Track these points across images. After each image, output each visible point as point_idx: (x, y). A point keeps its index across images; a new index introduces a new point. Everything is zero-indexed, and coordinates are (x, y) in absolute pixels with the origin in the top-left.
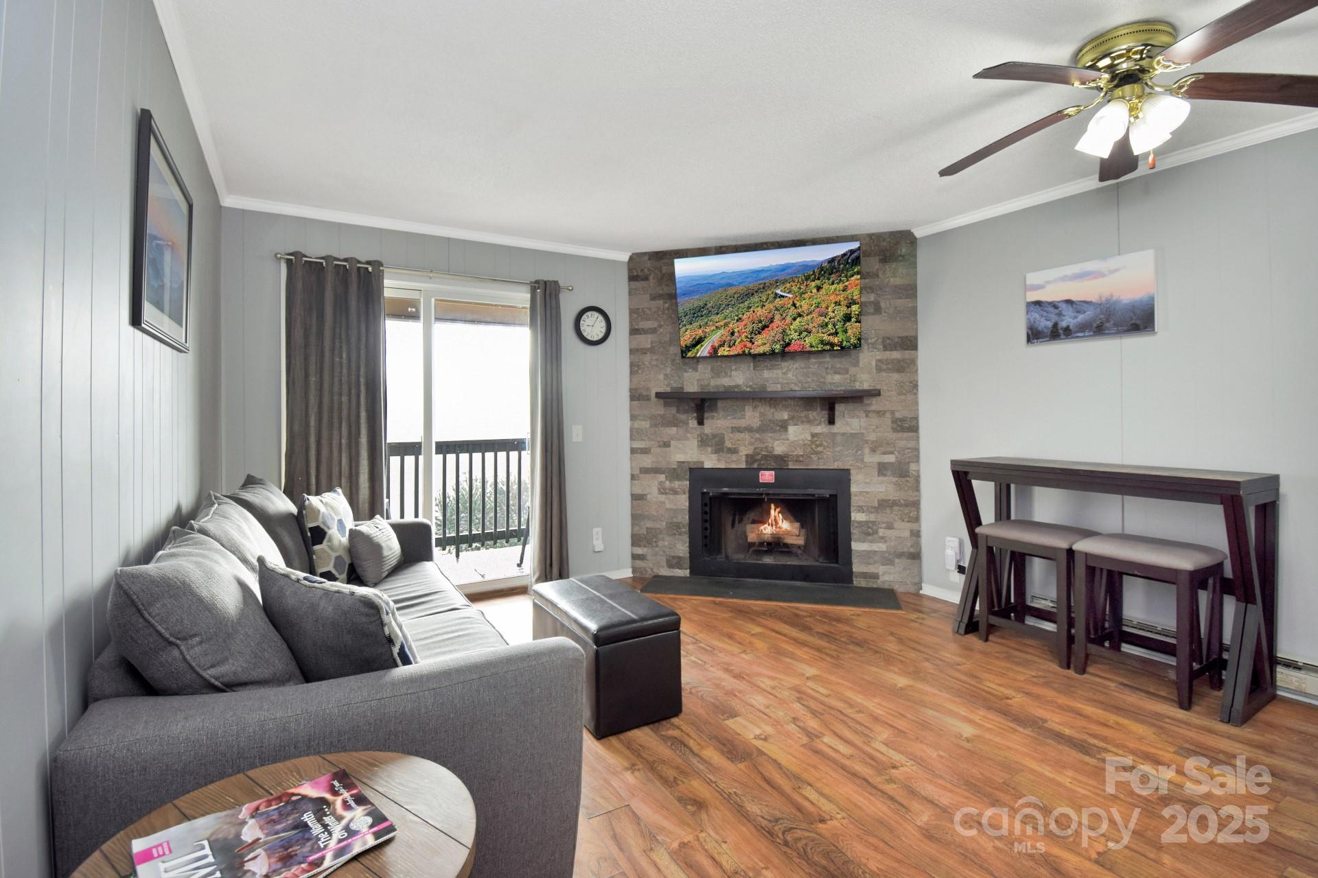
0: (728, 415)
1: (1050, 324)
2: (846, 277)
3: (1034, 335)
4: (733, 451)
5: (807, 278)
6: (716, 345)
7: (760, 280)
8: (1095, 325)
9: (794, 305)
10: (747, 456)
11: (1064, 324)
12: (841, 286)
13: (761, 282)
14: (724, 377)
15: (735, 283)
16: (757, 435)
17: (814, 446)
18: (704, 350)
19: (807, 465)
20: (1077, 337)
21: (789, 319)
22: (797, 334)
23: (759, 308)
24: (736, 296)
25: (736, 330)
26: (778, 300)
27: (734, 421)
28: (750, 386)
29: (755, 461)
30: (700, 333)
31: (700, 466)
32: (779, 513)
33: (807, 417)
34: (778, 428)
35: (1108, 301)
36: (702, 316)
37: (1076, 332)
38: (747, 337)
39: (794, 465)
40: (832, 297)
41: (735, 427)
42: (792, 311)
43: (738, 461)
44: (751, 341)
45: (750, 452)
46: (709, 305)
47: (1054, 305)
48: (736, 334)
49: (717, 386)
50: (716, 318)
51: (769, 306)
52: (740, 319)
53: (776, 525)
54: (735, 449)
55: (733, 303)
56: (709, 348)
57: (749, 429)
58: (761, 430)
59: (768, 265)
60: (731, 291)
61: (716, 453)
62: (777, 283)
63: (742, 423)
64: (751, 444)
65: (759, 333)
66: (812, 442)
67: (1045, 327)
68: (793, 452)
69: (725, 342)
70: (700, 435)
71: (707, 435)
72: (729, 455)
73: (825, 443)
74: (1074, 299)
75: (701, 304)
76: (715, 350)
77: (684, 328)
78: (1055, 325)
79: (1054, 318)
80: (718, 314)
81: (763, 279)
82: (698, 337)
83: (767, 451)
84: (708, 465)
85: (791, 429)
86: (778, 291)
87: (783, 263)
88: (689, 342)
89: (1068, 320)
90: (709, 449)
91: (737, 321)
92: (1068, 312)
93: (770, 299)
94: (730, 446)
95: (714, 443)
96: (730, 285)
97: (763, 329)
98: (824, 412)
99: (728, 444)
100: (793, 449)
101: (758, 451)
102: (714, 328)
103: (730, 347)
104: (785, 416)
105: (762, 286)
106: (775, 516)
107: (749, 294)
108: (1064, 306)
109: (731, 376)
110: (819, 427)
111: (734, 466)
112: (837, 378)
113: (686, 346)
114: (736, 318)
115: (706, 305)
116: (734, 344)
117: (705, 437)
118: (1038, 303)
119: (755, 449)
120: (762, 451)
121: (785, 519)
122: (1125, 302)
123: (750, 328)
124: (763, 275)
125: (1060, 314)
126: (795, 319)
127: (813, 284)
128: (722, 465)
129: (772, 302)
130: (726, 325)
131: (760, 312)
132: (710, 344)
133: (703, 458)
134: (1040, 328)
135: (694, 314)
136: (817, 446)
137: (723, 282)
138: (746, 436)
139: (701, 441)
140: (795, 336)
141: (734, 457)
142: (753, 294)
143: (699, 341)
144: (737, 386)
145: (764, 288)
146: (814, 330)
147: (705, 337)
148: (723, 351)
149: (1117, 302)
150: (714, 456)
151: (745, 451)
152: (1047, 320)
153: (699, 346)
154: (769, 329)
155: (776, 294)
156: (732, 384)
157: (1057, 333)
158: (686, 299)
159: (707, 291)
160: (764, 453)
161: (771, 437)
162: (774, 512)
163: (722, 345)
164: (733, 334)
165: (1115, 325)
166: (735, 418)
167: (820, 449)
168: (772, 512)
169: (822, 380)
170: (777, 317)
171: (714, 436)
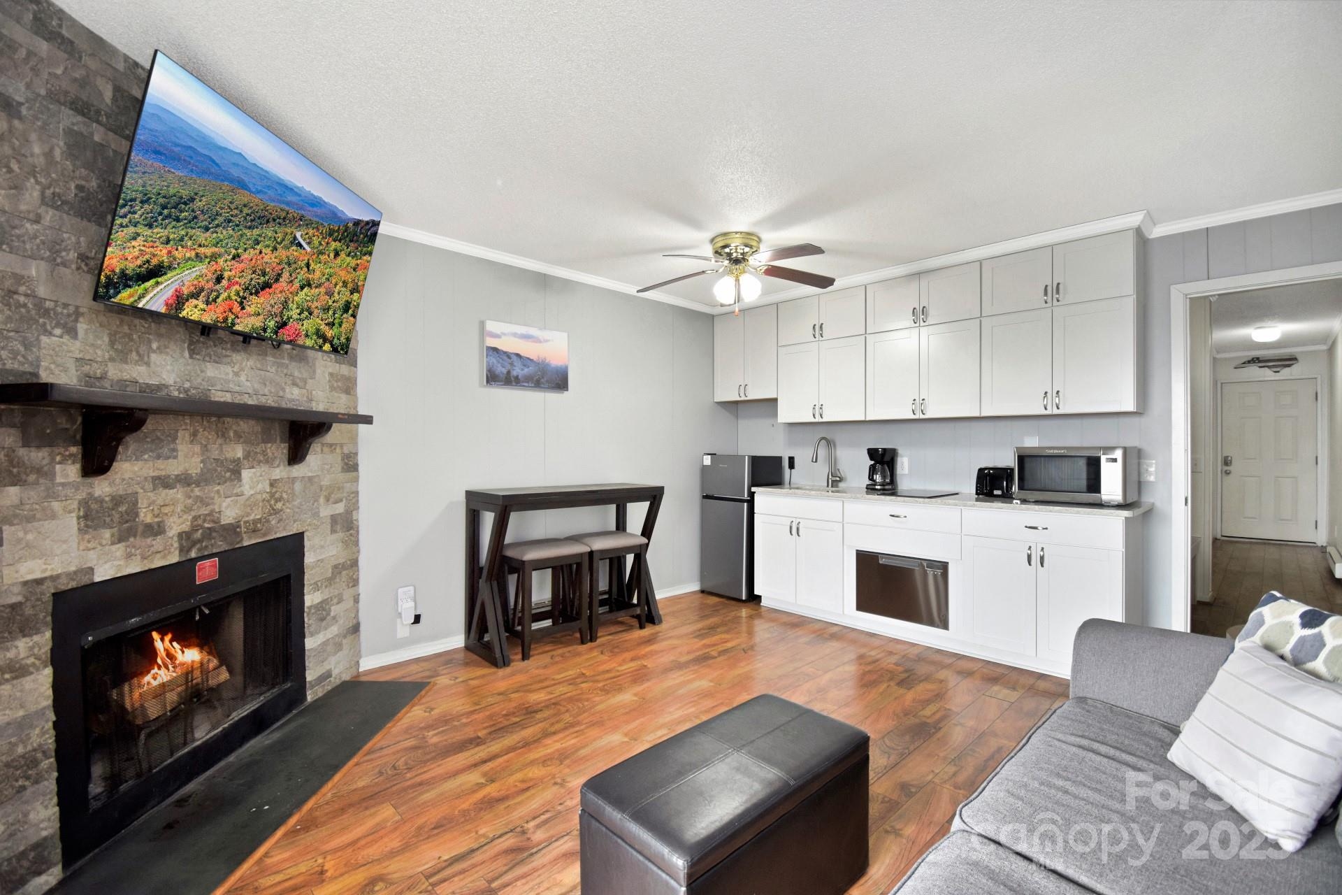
0: (144, 452)
1: (505, 371)
2: (361, 252)
3: (492, 378)
4: (155, 530)
5: (331, 233)
6: (186, 291)
7: (283, 202)
8: (535, 379)
9: (308, 265)
10: (180, 535)
11: (514, 373)
12: (353, 262)
13: (283, 206)
14: (136, 363)
15: (251, 186)
16: (197, 492)
17: (272, 502)
18: (156, 297)
19: (265, 535)
20: (524, 386)
21: (297, 284)
22: (298, 311)
23: (268, 251)
24: (246, 211)
25: (226, 274)
26: (294, 248)
27: (160, 464)
28: (186, 391)
29: (194, 543)
30: (162, 254)
31: (85, 580)
32: (171, 642)
33: (264, 453)
34: (228, 474)
35: (543, 362)
36: (178, 220)
37: (523, 382)
38: (238, 294)
39: (250, 538)
40: (343, 273)
41: (159, 478)
42: (303, 275)
43: (165, 552)
44: (241, 303)
45: (186, 527)
46: (198, 204)
47: (508, 355)
48: (224, 282)
49: (122, 383)
50: (202, 237)
51: (282, 253)
52: (239, 256)
53: (173, 663)
54: (159, 524)
55: (236, 220)
56: (169, 293)
57: (185, 480)
58: (201, 481)
59: (300, 185)
60: (242, 197)
61: (120, 541)
62: (301, 221)
63: (173, 468)
64: (188, 509)
65: (257, 293)
66: (272, 495)
67: (501, 372)
68: (248, 515)
69: (202, 290)
70: (84, 503)
71: (100, 501)
72: (149, 540)
73: (285, 496)
74: (522, 355)
75: (185, 193)
76: (179, 300)
77: (132, 229)
78: (509, 372)
79: (509, 367)
80: (207, 229)
81: (288, 203)
82: (154, 262)
83: (214, 521)
84: (103, 573)
85: (246, 474)
86: (298, 235)
87: (316, 194)
88: (131, 267)
89: (518, 371)
90: (107, 534)
91: (234, 258)
92: (518, 363)
93: (286, 242)
94: (149, 520)
95: (116, 517)
96: (242, 185)
97: (263, 289)
98: (283, 445)
99: (146, 516)
100: (248, 510)
101: (200, 522)
102: (193, 254)
103: (207, 303)
104: (238, 452)
105: (283, 214)
106: (166, 650)
107: (261, 218)
108: (514, 358)
109: (148, 364)
110: (278, 470)
111: (158, 563)
112: (296, 391)
113: (123, 272)
114: (233, 251)
115: (192, 200)
116: (215, 301)
117: (94, 506)
118: (495, 350)
119: (195, 518)
120: (204, 521)
121: (188, 646)
122: (553, 366)
123: (248, 276)
124: (291, 198)
125: (512, 364)
126: (302, 288)
127: (334, 245)
128: (134, 568)
129: (287, 248)
130: (214, 257)
131: (269, 258)
132: (176, 286)
133: (92, 559)
134: (497, 372)
135: (164, 207)
136: (277, 500)
137: (235, 172)
138: (178, 494)
139: (86, 517)
140: (294, 313)
141: (158, 543)
142: (268, 222)
143: (154, 272)
144: (160, 387)
145: (283, 220)
146: (316, 312)
147: (170, 268)
148: (192, 311)
149: (548, 365)
150: (119, 550)
151: (177, 525)
152: (503, 367)
153: (152, 282)
154: (271, 290)
155: (295, 238)
156: (154, 381)
157: (510, 380)
158: (157, 164)
159: (204, 172)
160: (207, 525)
161: (218, 492)
162: (161, 644)
163: (195, 295)
164: (219, 279)
165: (547, 381)
166: (158, 457)
167: (279, 505)
168: (159, 645)
169: (281, 394)
170: (286, 275)
171: (117, 501)
